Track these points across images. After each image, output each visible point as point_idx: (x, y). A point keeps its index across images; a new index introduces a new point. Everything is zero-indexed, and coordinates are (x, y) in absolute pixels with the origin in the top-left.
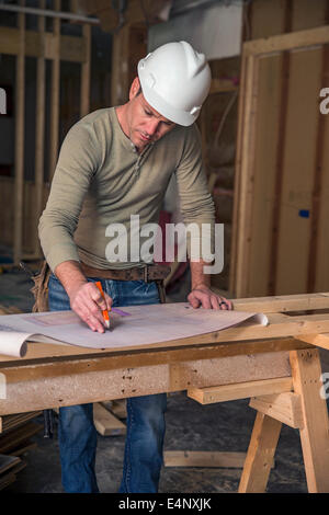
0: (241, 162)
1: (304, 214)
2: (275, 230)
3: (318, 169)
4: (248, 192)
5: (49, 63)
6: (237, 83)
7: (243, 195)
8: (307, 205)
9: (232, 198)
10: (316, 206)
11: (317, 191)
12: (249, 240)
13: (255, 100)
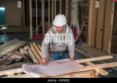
0: (89, 20)
1: (101, 30)
2: (96, 33)
3: (104, 21)
4: (91, 25)
5: (54, 1)
6: (89, 5)
7: (90, 26)
8: (102, 28)
9: (88, 26)
10: (104, 29)
11: (104, 26)
12: (91, 34)
13: (92, 8)
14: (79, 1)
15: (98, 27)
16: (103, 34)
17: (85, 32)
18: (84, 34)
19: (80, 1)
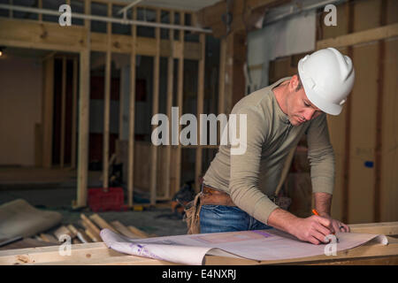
1: (369, 164)
2: (346, 177)
3: (379, 130)
5: (176, 61)
8: (371, 158)
10: (379, 158)
11: (379, 147)
14: (273, 58)
15: (353, 152)
16: (378, 179)
17: (300, 177)
18: (298, 187)
19: (277, 59)
